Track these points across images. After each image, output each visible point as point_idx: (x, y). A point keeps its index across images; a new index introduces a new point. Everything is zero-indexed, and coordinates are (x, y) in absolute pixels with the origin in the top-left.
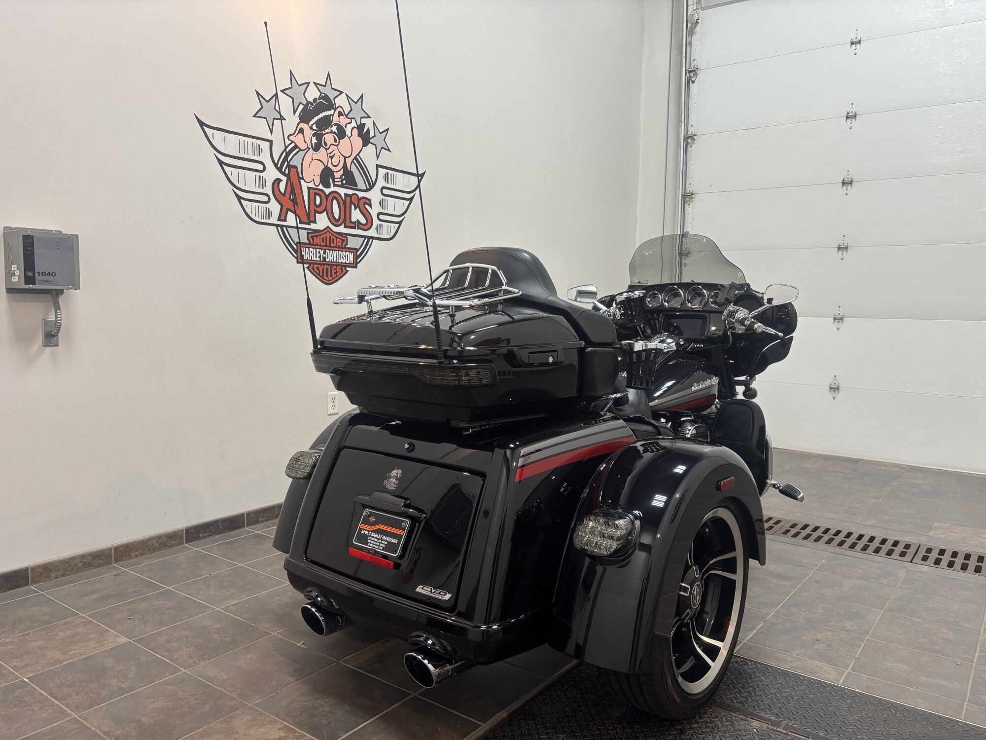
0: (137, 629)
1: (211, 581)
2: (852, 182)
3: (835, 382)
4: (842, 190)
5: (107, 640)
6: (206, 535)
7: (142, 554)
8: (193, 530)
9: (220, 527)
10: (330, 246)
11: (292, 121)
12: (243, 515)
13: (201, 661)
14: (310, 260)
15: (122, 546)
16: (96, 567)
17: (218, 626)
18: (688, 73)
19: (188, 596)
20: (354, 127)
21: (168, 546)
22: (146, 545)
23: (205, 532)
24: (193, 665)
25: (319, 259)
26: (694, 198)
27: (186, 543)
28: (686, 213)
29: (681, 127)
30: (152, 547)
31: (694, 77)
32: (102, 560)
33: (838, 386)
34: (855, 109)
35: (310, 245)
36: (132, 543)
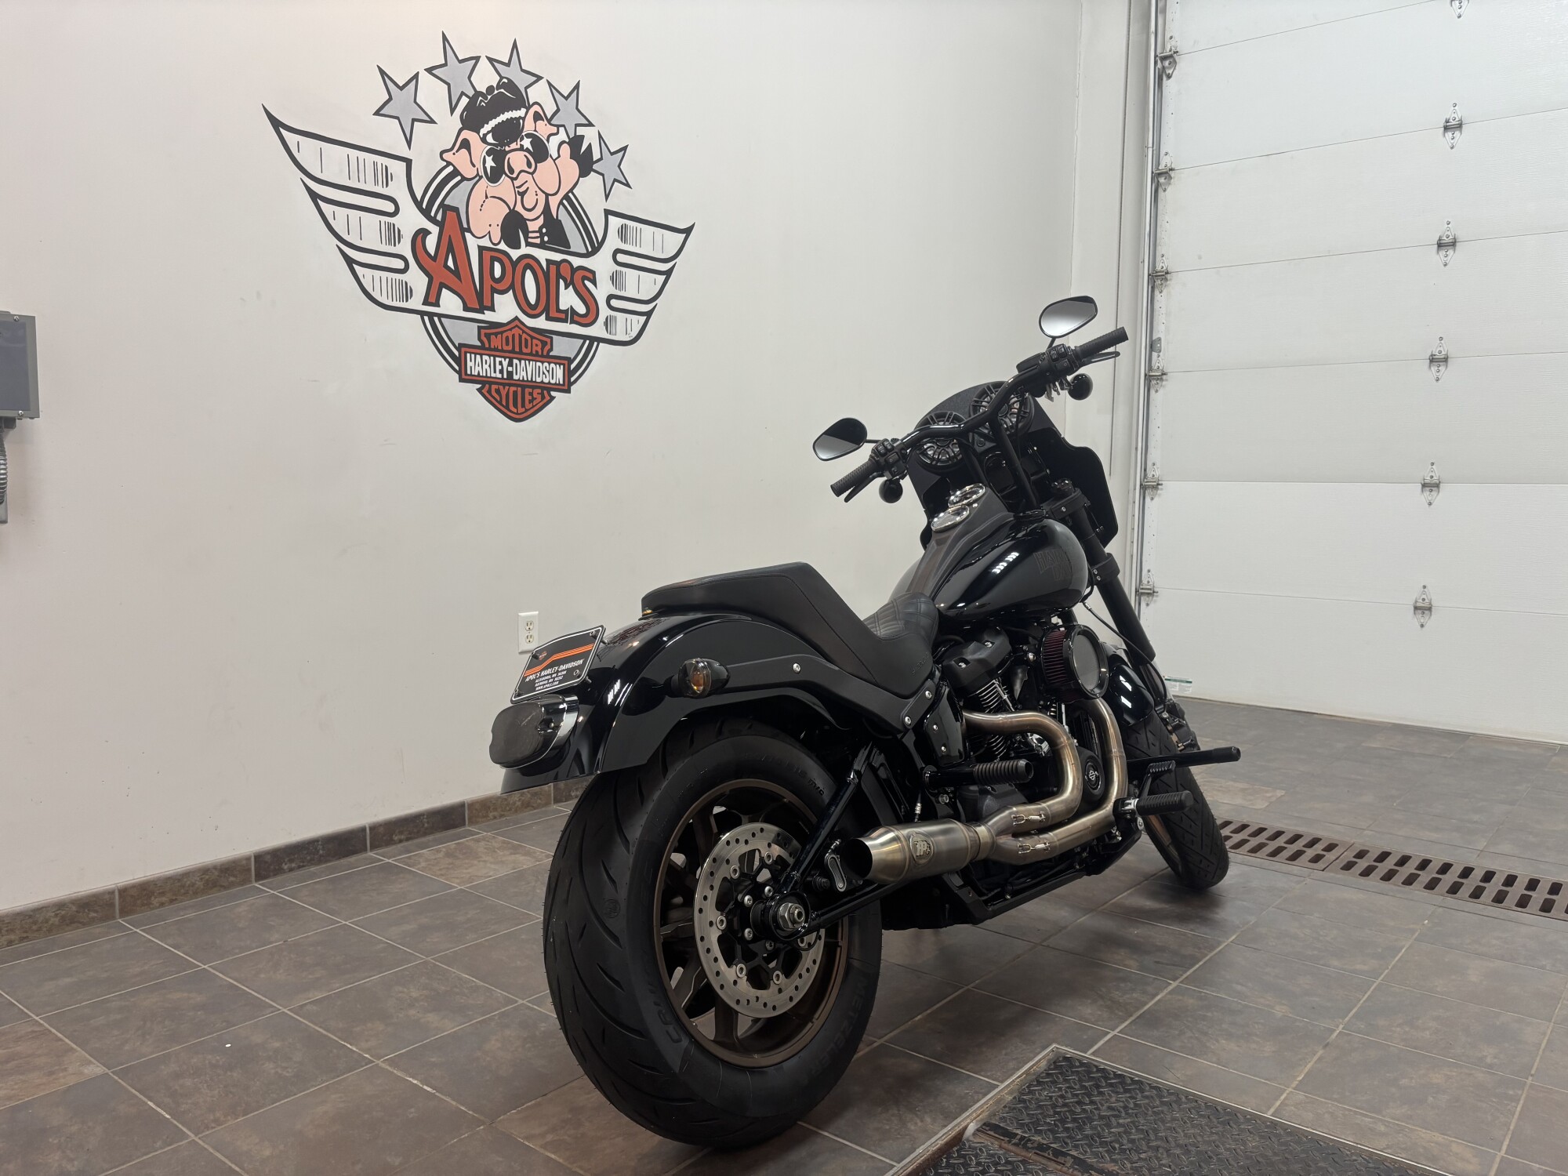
0: (127, 1048)
1: (285, 953)
2: (1455, 242)
3: (1424, 596)
4: (1436, 258)
5: (65, 1070)
6: (293, 865)
7: (172, 901)
8: (269, 857)
9: (321, 852)
10: (521, 352)
11: (449, 125)
12: (363, 829)
13: (229, 1118)
14: (483, 376)
15: (133, 886)
16: (84, 924)
17: (277, 1044)
18: (1159, 62)
19: (235, 983)
20: (563, 142)
21: (222, 886)
22: (179, 884)
23: (291, 861)
24: (213, 1125)
25: (500, 376)
26: (1171, 280)
27: (256, 881)
28: (1157, 305)
29: (1146, 156)
30: (191, 888)
31: (1170, 68)
32: (96, 912)
33: (1430, 604)
34: (1460, 113)
35: (483, 349)
36: (153, 881)
